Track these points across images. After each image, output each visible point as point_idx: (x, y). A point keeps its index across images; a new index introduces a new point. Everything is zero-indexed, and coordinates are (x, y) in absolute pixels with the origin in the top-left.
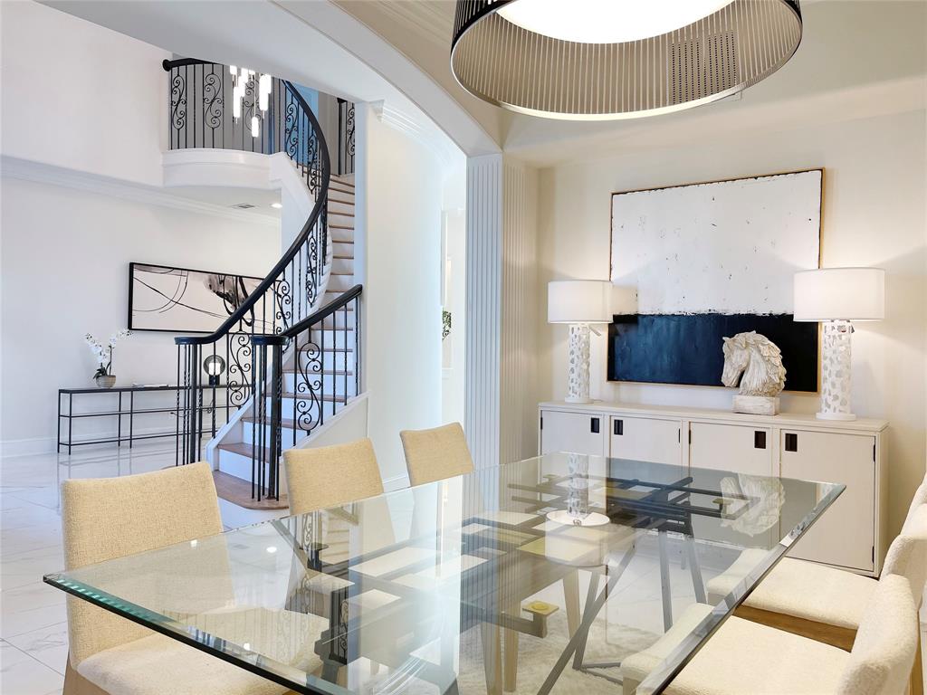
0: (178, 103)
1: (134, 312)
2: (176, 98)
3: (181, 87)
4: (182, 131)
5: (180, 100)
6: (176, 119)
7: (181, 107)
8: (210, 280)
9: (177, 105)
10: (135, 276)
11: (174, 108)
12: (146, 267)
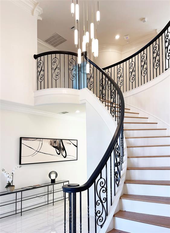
0: (41, 71)
1: (22, 157)
2: (39, 69)
3: (42, 65)
4: (42, 83)
5: (41, 70)
6: (39, 77)
7: (42, 73)
8: (51, 142)
9: (40, 72)
10: (22, 143)
11: (39, 73)
12: (26, 138)
